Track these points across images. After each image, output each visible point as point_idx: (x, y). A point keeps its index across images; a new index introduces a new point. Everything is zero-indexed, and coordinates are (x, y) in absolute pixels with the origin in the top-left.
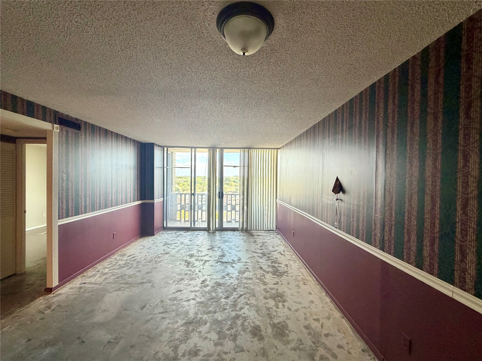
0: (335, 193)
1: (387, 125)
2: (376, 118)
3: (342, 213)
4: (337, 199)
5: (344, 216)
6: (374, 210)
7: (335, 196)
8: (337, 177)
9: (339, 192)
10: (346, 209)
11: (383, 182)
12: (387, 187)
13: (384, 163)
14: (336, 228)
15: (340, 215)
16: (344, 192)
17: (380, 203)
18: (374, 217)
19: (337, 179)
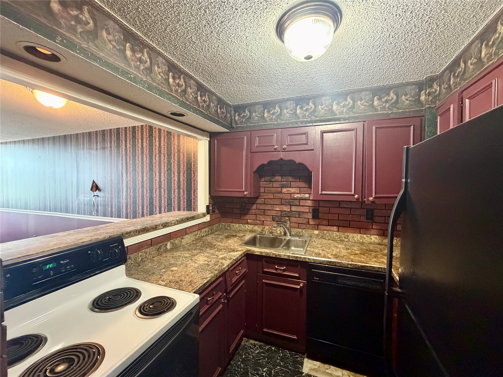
0: (93, 191)
1: (127, 154)
2: (121, 148)
3: (99, 205)
4: (94, 196)
5: (101, 206)
6: (121, 199)
7: (93, 194)
8: (93, 180)
9: (96, 191)
10: (102, 201)
11: (126, 183)
12: (128, 186)
13: (126, 173)
14: (94, 216)
15: (98, 206)
16: (100, 190)
17: (125, 194)
18: (121, 202)
19: (94, 182)
